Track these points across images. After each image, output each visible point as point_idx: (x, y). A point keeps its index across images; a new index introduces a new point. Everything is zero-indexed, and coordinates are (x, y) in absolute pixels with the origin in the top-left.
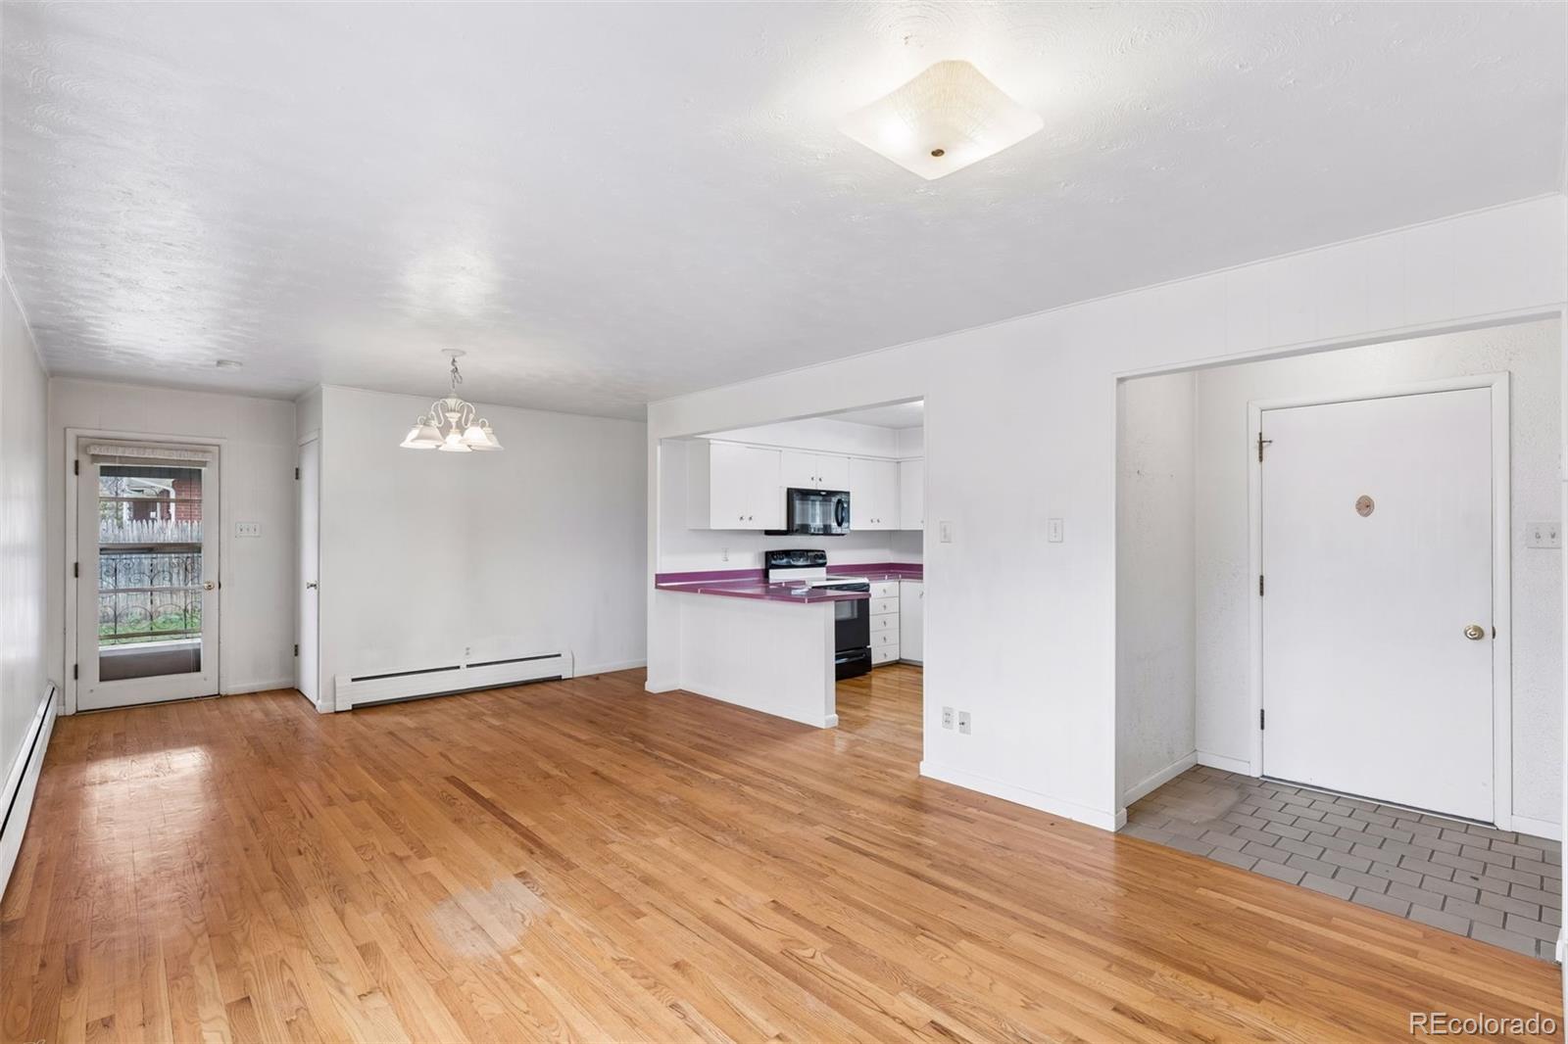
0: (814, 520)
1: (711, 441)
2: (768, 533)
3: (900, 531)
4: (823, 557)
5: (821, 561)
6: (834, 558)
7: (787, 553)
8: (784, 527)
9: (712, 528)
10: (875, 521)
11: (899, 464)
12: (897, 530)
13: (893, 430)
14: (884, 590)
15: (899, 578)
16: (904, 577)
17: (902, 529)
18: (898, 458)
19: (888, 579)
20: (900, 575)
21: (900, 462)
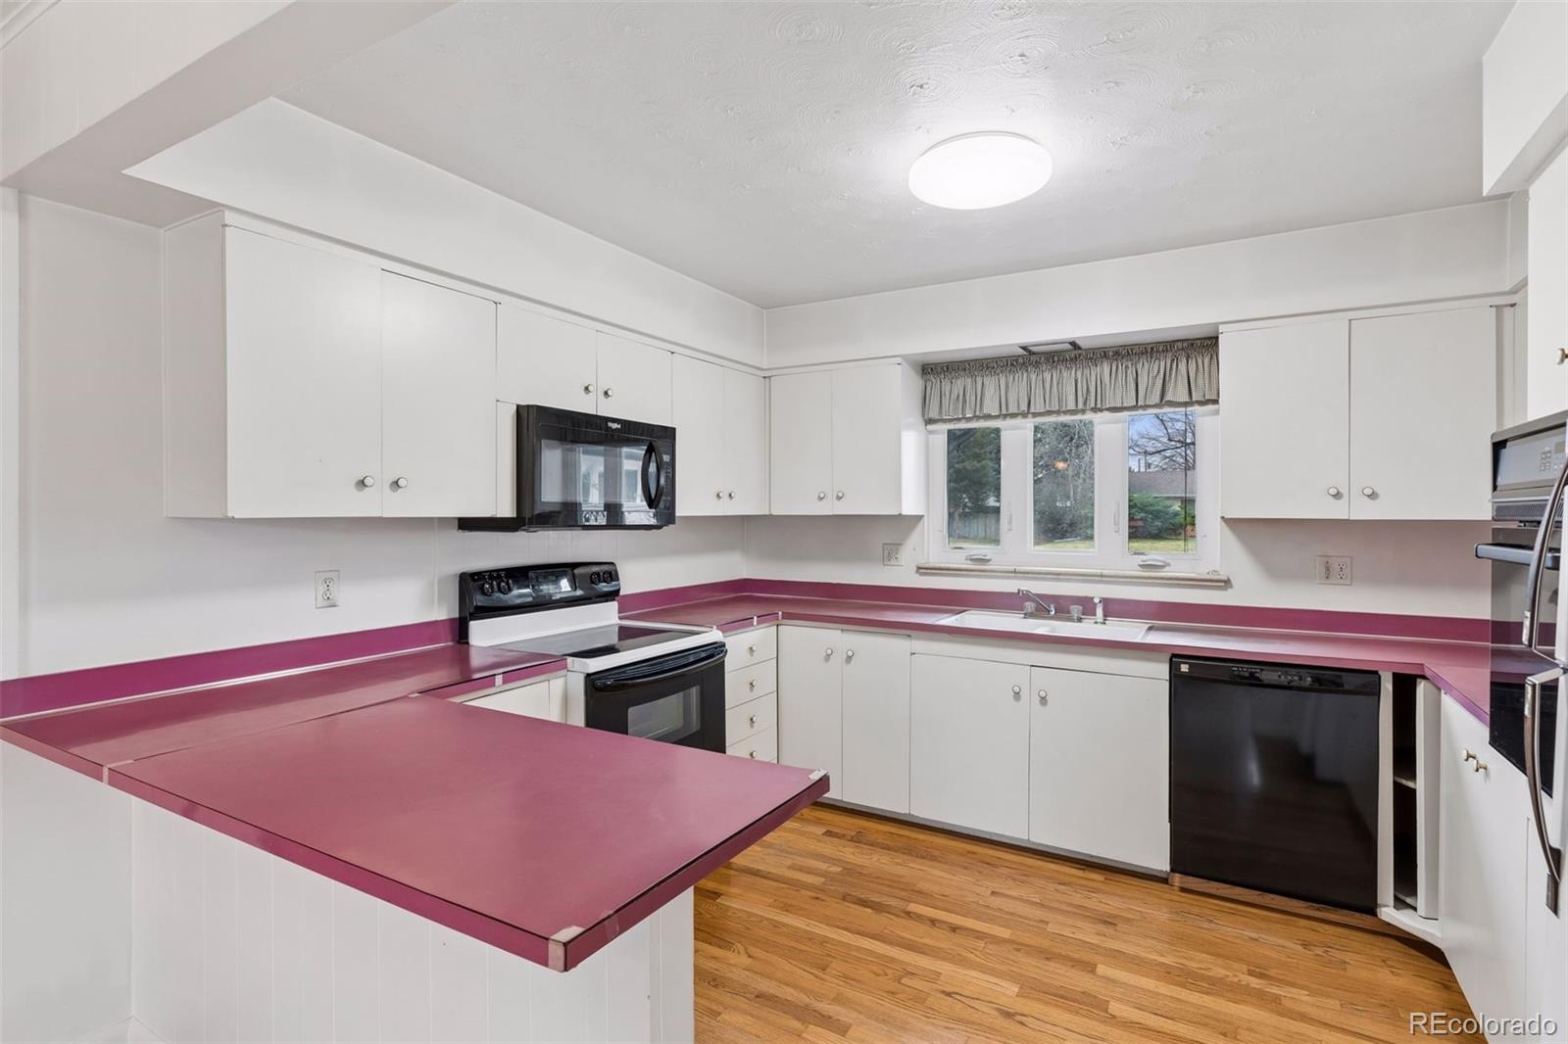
0: (586, 493)
1: (230, 217)
2: (467, 524)
3: (770, 517)
4: (612, 575)
5: (604, 587)
6: (635, 579)
7: (520, 574)
8: (506, 509)
9: (236, 511)
10: (724, 496)
11: (767, 380)
12: (764, 516)
13: (757, 308)
14: (751, 649)
15: (778, 619)
16: (788, 616)
17: (774, 514)
18: (765, 367)
19: (758, 623)
20: (780, 613)
21: (769, 377)
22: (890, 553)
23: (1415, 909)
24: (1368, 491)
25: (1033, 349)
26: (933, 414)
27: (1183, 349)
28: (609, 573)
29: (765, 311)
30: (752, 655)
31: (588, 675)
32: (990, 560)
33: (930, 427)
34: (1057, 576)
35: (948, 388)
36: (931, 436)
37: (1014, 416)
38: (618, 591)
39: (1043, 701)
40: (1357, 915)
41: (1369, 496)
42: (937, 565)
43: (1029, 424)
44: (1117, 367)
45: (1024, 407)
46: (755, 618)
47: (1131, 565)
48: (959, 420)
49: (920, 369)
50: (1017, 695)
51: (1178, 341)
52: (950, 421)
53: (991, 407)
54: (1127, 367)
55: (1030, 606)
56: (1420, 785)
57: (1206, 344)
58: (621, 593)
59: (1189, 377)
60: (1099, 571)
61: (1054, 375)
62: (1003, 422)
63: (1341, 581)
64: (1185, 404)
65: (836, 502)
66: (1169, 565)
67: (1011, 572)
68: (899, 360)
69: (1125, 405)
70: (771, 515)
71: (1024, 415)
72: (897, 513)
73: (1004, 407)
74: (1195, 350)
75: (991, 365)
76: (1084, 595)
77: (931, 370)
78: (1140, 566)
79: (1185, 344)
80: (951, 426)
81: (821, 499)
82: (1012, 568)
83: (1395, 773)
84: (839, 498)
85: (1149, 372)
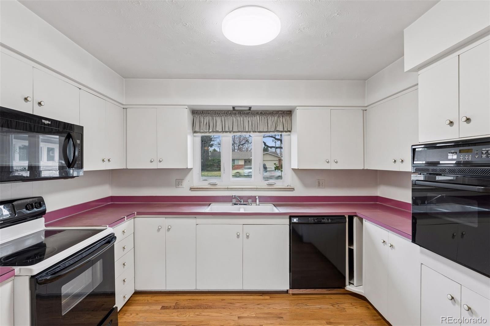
4: (41, 204)
5: (35, 211)
10: (106, 160)
11: (125, 109)
12: (124, 169)
13: (121, 77)
14: (123, 232)
15: (135, 215)
16: (139, 214)
17: (128, 168)
18: (124, 104)
19: (127, 219)
20: (136, 213)
21: (126, 108)
22: (178, 183)
23: (353, 284)
24: (336, 161)
25: (236, 108)
26: (197, 129)
27: (281, 114)
28: (40, 202)
29: (124, 79)
30: (124, 234)
31: (32, 277)
32: (217, 184)
33: (195, 134)
34: (242, 189)
35: (203, 120)
36: (194, 138)
37: (226, 132)
38: (45, 210)
39: (248, 237)
40: (339, 289)
41: (336, 162)
42: (196, 187)
43: (231, 135)
44: (261, 117)
45: (231, 129)
46: (126, 217)
47: (264, 184)
48: (206, 132)
49: (192, 111)
50: (238, 236)
51: (280, 111)
52: (203, 132)
53: (219, 128)
54: (264, 118)
55: (234, 201)
56: (355, 247)
57: (288, 113)
58: (47, 212)
59: (283, 123)
60: (256, 187)
61: (241, 118)
62: (222, 134)
63: (322, 187)
64: (282, 132)
65: (159, 163)
66: (276, 184)
67: (226, 188)
68: (187, 107)
69: (264, 130)
70: (127, 169)
71: (230, 132)
72: (186, 168)
73: (224, 129)
74: (285, 115)
75: (219, 113)
76: (251, 195)
77: (196, 113)
78: (267, 184)
79: (282, 112)
80: (203, 134)
81: (151, 162)
82: (227, 187)
83: (349, 246)
84: (160, 161)
85: (271, 120)
